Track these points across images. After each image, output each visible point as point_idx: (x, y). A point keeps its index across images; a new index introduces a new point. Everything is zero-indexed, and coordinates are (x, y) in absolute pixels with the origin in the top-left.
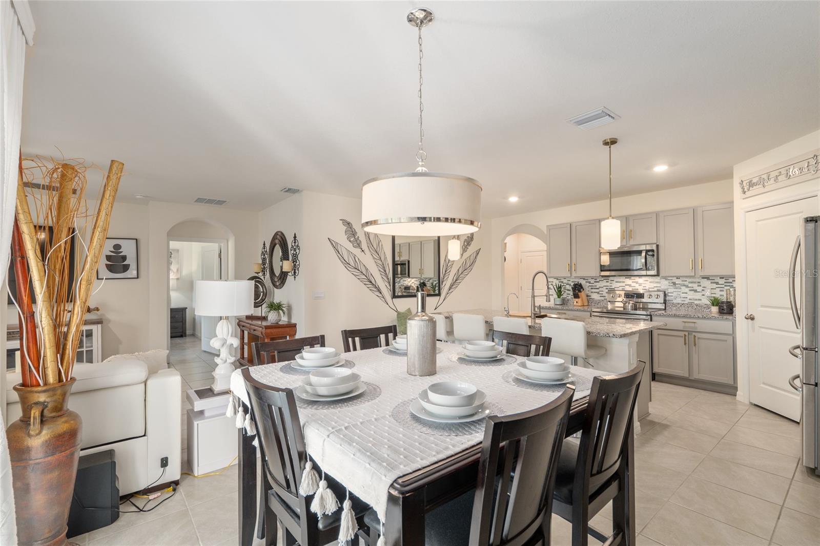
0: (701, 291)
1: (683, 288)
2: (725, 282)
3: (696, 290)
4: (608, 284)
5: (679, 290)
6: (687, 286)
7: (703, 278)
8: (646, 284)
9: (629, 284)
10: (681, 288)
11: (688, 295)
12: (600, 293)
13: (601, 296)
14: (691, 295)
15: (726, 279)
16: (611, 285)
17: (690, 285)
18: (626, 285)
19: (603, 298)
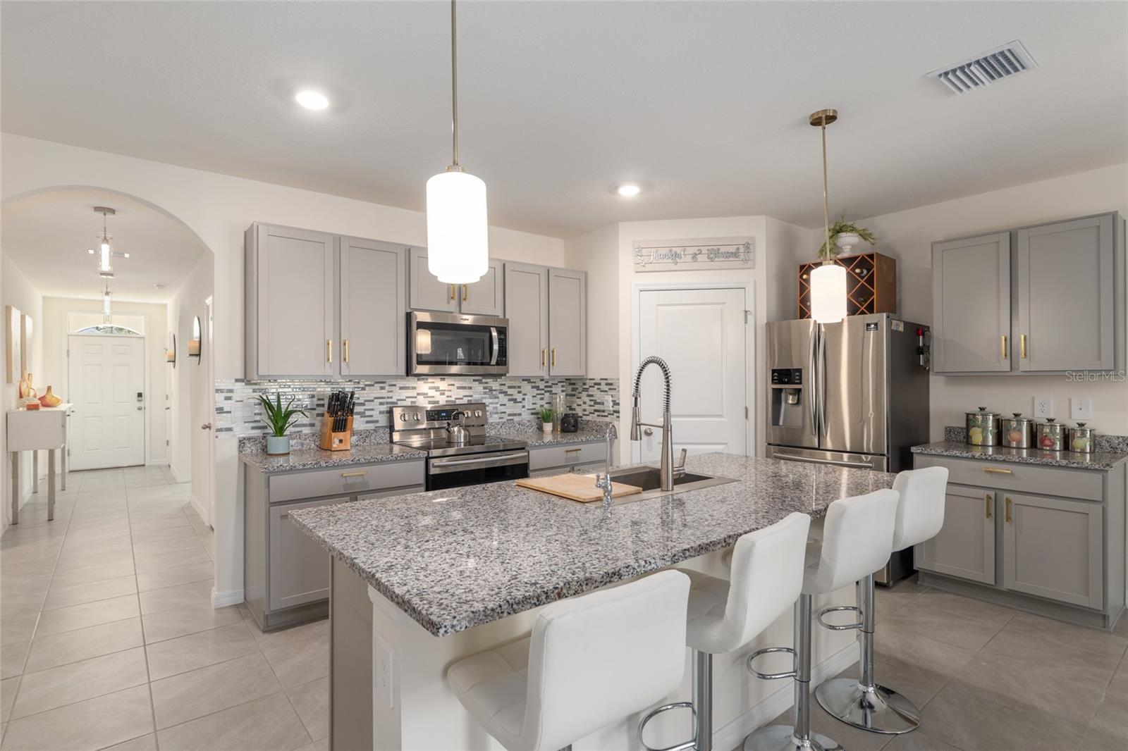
0: (521, 400)
1: (501, 396)
2: (546, 387)
3: (516, 399)
4: (384, 393)
5: (496, 400)
6: (505, 393)
7: (523, 380)
8: (450, 391)
9: (424, 392)
10: (498, 398)
11: (507, 408)
12: (368, 413)
13: (367, 422)
14: (511, 408)
15: (546, 382)
16: (390, 395)
17: (510, 391)
18: (418, 394)
19: (372, 426)
